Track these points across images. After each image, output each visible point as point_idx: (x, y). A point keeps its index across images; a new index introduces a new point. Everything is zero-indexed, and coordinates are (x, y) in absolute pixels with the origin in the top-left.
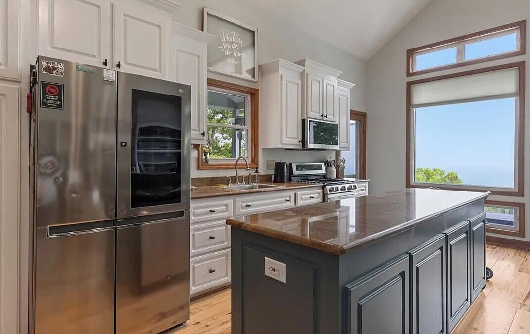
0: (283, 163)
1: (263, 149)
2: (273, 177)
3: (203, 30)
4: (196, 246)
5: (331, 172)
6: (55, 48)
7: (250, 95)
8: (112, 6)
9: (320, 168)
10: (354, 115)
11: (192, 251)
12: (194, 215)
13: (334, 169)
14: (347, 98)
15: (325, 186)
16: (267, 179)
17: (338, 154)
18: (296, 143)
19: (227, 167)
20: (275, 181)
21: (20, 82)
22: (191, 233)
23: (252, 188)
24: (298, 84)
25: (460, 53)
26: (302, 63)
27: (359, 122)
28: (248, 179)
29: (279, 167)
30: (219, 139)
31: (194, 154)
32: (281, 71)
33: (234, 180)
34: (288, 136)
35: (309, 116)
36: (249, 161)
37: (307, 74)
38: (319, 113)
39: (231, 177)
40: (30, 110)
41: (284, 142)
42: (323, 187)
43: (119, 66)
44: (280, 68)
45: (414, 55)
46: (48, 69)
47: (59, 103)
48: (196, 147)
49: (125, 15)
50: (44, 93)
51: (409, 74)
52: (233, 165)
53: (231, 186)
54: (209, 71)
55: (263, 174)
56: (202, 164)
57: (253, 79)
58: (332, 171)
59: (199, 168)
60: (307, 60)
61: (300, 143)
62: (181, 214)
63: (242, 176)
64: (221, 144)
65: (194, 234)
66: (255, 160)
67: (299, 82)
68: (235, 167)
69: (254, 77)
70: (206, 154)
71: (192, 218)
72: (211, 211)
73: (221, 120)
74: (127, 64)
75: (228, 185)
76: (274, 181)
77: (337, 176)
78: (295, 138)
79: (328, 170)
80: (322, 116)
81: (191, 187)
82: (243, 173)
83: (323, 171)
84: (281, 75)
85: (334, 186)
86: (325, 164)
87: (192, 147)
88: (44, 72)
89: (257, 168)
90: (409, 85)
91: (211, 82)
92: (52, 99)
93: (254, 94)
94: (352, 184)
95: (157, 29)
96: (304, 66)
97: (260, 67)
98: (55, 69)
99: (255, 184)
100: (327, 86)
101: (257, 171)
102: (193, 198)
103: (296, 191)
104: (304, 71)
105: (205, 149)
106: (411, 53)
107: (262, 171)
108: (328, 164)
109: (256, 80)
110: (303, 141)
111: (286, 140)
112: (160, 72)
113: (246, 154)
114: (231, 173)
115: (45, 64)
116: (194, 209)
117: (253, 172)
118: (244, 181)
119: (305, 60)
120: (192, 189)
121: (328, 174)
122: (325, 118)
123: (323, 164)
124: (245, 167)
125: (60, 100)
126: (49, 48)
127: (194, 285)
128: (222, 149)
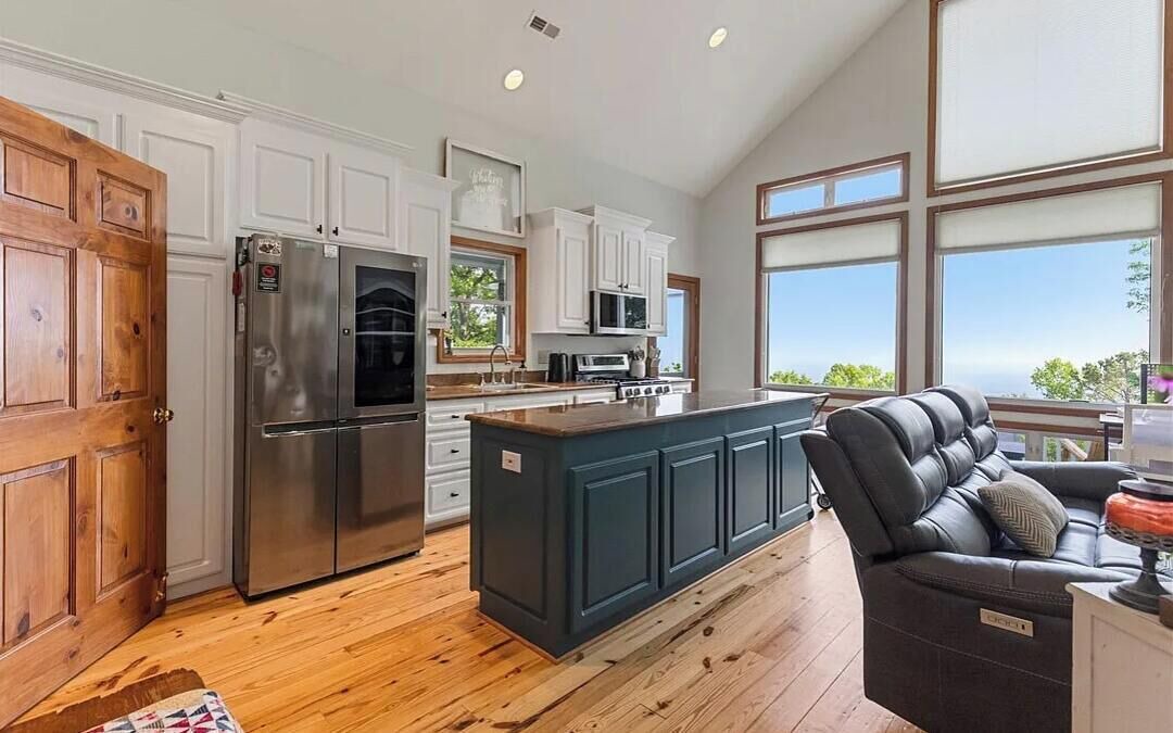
0: (561, 355)
1: (533, 335)
2: (547, 374)
3: (445, 176)
4: (434, 461)
5: (638, 367)
6: (262, 214)
7: (513, 257)
8: (328, 157)
9: (619, 361)
10: (674, 280)
11: (428, 468)
12: (431, 421)
13: (642, 363)
14: (663, 259)
15: (619, 387)
16: (538, 377)
17: (652, 341)
18: (580, 326)
19: (479, 360)
20: (551, 381)
21: (225, 259)
22: (427, 444)
23: (515, 388)
24: (583, 242)
25: (829, 193)
26: (589, 211)
27: (687, 293)
28: (509, 377)
29: (555, 360)
30: (478, 311)
31: (431, 342)
32: (558, 224)
33: (488, 378)
34: (568, 315)
35: (600, 287)
36: (512, 352)
37: (597, 227)
38: (617, 282)
39: (485, 374)
40: (237, 291)
41: (561, 325)
42: (617, 389)
43: (336, 232)
44: (556, 220)
45: (767, 193)
46: (264, 248)
47: (275, 286)
48: (435, 332)
49: (343, 167)
50: (260, 275)
51: (759, 222)
52: (487, 357)
53: (484, 387)
54: (453, 226)
55: (532, 370)
56: (443, 356)
57: (518, 235)
58: (641, 366)
59: (438, 361)
60: (596, 206)
61: (588, 327)
62: (414, 417)
63: (500, 373)
64: (482, 321)
65: (430, 446)
66: (520, 351)
67: (586, 239)
68: (490, 359)
69: (520, 232)
70: (448, 341)
71: (428, 425)
72: (454, 417)
73: (481, 279)
74: (345, 228)
75: (480, 384)
76: (549, 381)
77: (648, 374)
78: (580, 319)
79: (633, 365)
80: (621, 286)
81: (427, 386)
82: (501, 368)
83: (626, 367)
84: (558, 230)
85: (633, 388)
86: (629, 357)
87: (428, 332)
88: (260, 252)
89: (523, 362)
90: (760, 237)
91: (455, 241)
92: (268, 281)
93: (520, 255)
94: (663, 386)
95: (384, 181)
96: (593, 215)
97: (528, 216)
98: (271, 247)
99: (518, 384)
100: (628, 243)
101: (523, 366)
102: (429, 400)
103: (574, 393)
104: (593, 222)
105: (448, 335)
106: (763, 190)
107: (531, 366)
108: (633, 356)
109: (522, 235)
110: (591, 323)
111: (564, 322)
112: (388, 236)
113: (507, 341)
114: (485, 368)
115: (260, 243)
116: (431, 413)
117: (517, 368)
118: (503, 380)
119: (593, 207)
120: (429, 390)
121: (633, 369)
122: (625, 289)
123: (625, 356)
124: (504, 360)
125: (277, 282)
126: (254, 215)
127: (430, 513)
128: (484, 329)
